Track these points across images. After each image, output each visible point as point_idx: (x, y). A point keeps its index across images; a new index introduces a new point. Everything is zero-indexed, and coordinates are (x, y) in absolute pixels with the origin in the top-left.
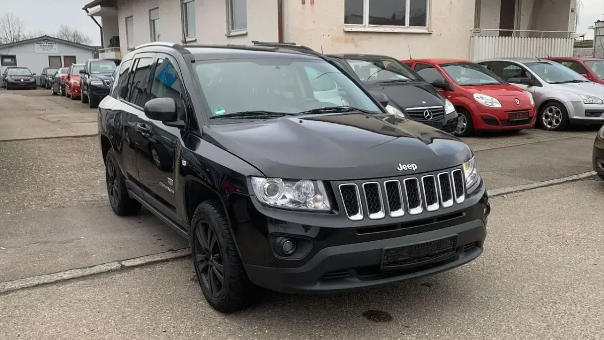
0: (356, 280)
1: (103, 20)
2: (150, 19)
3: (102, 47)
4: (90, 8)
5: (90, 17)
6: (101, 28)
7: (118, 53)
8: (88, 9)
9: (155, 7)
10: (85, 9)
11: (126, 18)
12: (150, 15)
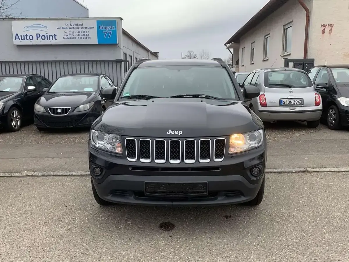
0: (132, 198)
1: (234, 51)
2: (251, 49)
3: (232, 65)
4: (228, 44)
5: (227, 49)
6: (233, 55)
7: (238, 68)
8: (227, 45)
9: (253, 42)
10: (225, 45)
11: (243, 49)
12: (251, 46)
